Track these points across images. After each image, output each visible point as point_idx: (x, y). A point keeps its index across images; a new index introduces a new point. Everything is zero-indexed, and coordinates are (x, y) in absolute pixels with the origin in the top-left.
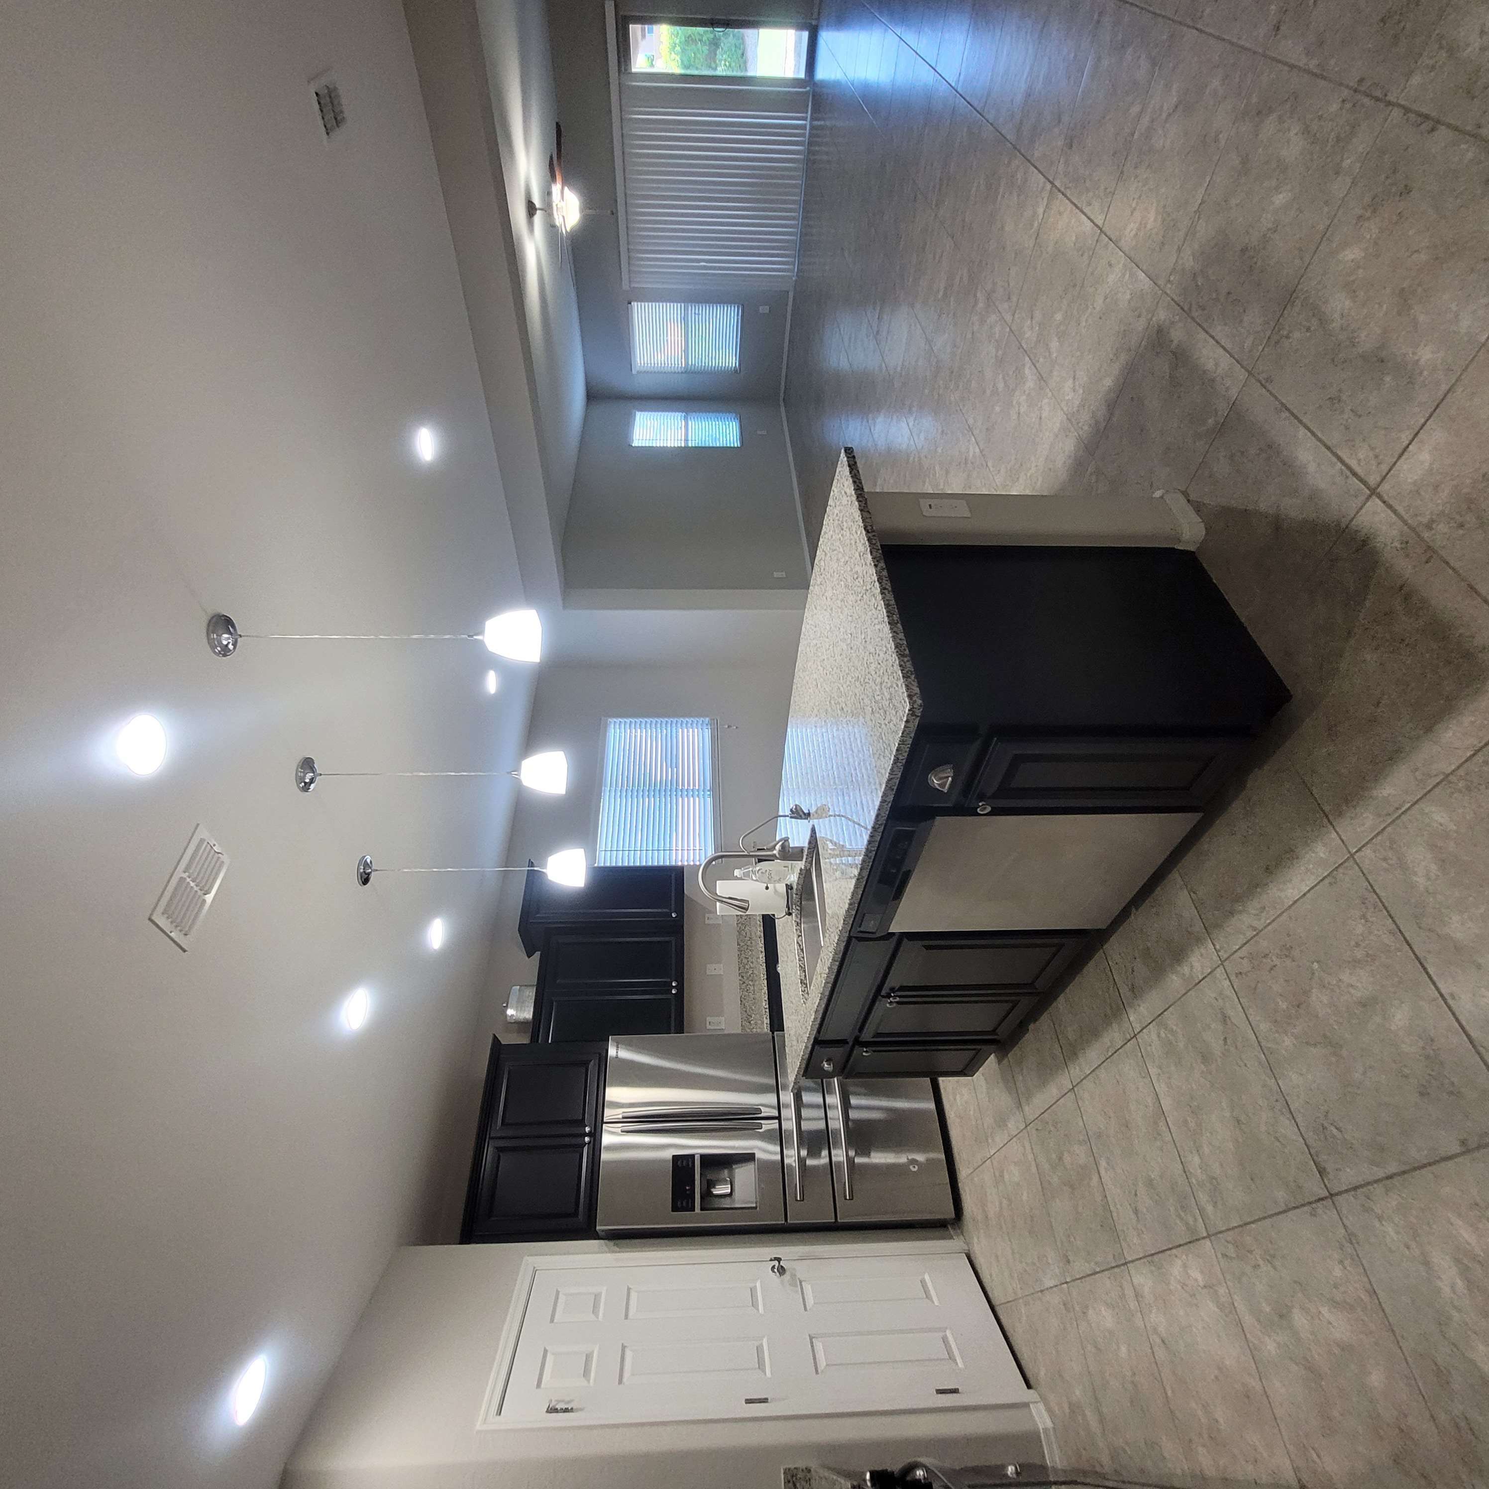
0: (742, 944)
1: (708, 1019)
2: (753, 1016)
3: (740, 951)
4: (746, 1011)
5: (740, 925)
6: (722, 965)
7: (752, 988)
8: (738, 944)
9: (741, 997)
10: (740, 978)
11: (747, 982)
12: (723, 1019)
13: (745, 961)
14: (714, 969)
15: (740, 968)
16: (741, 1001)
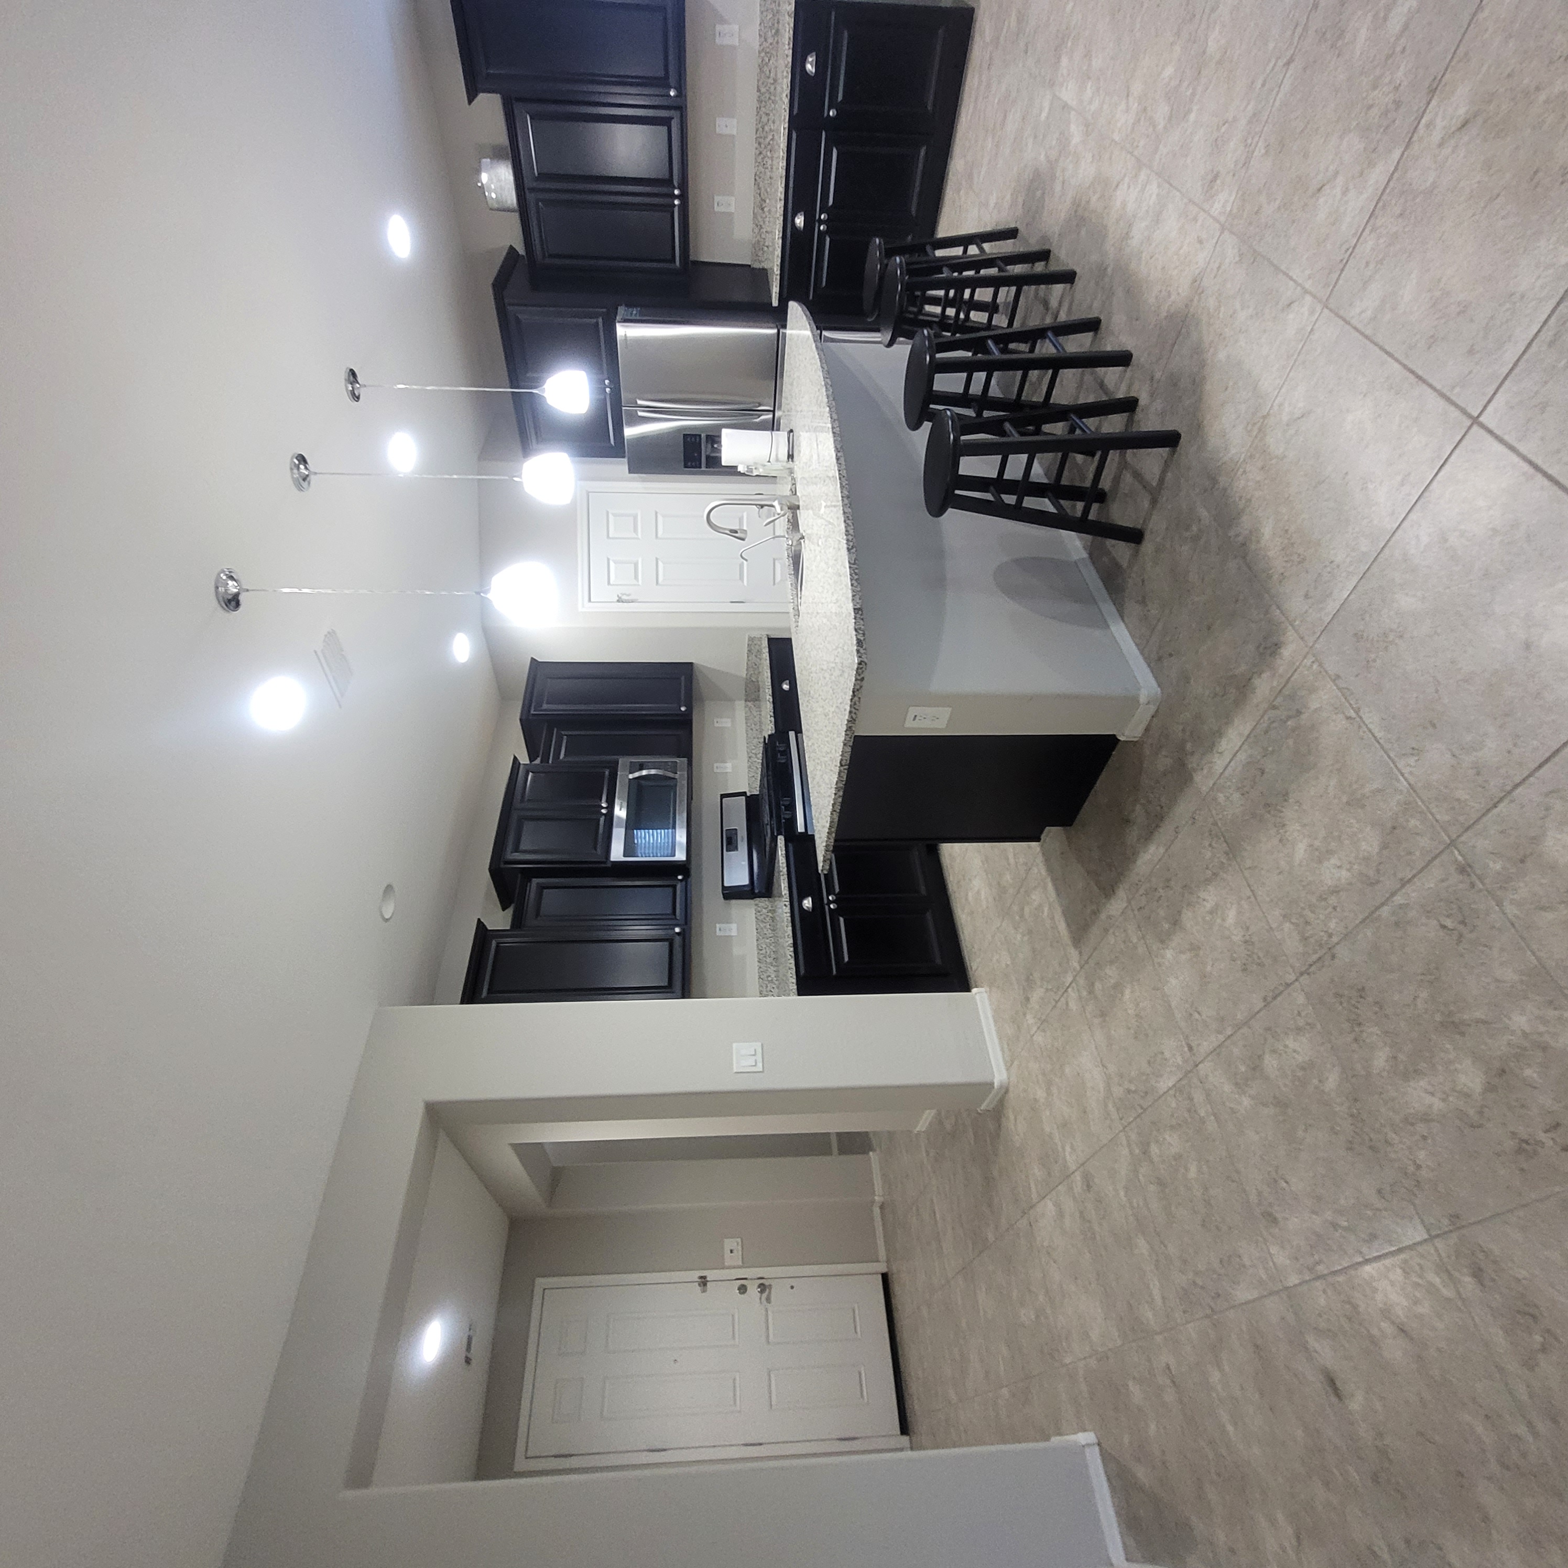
0: (763, 90)
1: (717, 199)
2: (768, 201)
3: (760, 101)
4: (760, 195)
5: (763, 54)
6: (735, 120)
7: (770, 162)
8: (759, 90)
9: (755, 175)
10: (756, 145)
11: (764, 152)
12: (733, 198)
13: (764, 119)
14: (727, 126)
15: (757, 130)
16: (755, 180)
